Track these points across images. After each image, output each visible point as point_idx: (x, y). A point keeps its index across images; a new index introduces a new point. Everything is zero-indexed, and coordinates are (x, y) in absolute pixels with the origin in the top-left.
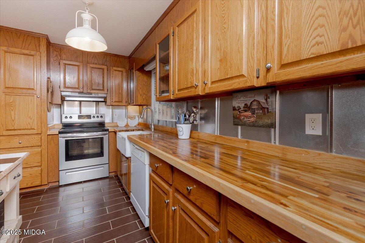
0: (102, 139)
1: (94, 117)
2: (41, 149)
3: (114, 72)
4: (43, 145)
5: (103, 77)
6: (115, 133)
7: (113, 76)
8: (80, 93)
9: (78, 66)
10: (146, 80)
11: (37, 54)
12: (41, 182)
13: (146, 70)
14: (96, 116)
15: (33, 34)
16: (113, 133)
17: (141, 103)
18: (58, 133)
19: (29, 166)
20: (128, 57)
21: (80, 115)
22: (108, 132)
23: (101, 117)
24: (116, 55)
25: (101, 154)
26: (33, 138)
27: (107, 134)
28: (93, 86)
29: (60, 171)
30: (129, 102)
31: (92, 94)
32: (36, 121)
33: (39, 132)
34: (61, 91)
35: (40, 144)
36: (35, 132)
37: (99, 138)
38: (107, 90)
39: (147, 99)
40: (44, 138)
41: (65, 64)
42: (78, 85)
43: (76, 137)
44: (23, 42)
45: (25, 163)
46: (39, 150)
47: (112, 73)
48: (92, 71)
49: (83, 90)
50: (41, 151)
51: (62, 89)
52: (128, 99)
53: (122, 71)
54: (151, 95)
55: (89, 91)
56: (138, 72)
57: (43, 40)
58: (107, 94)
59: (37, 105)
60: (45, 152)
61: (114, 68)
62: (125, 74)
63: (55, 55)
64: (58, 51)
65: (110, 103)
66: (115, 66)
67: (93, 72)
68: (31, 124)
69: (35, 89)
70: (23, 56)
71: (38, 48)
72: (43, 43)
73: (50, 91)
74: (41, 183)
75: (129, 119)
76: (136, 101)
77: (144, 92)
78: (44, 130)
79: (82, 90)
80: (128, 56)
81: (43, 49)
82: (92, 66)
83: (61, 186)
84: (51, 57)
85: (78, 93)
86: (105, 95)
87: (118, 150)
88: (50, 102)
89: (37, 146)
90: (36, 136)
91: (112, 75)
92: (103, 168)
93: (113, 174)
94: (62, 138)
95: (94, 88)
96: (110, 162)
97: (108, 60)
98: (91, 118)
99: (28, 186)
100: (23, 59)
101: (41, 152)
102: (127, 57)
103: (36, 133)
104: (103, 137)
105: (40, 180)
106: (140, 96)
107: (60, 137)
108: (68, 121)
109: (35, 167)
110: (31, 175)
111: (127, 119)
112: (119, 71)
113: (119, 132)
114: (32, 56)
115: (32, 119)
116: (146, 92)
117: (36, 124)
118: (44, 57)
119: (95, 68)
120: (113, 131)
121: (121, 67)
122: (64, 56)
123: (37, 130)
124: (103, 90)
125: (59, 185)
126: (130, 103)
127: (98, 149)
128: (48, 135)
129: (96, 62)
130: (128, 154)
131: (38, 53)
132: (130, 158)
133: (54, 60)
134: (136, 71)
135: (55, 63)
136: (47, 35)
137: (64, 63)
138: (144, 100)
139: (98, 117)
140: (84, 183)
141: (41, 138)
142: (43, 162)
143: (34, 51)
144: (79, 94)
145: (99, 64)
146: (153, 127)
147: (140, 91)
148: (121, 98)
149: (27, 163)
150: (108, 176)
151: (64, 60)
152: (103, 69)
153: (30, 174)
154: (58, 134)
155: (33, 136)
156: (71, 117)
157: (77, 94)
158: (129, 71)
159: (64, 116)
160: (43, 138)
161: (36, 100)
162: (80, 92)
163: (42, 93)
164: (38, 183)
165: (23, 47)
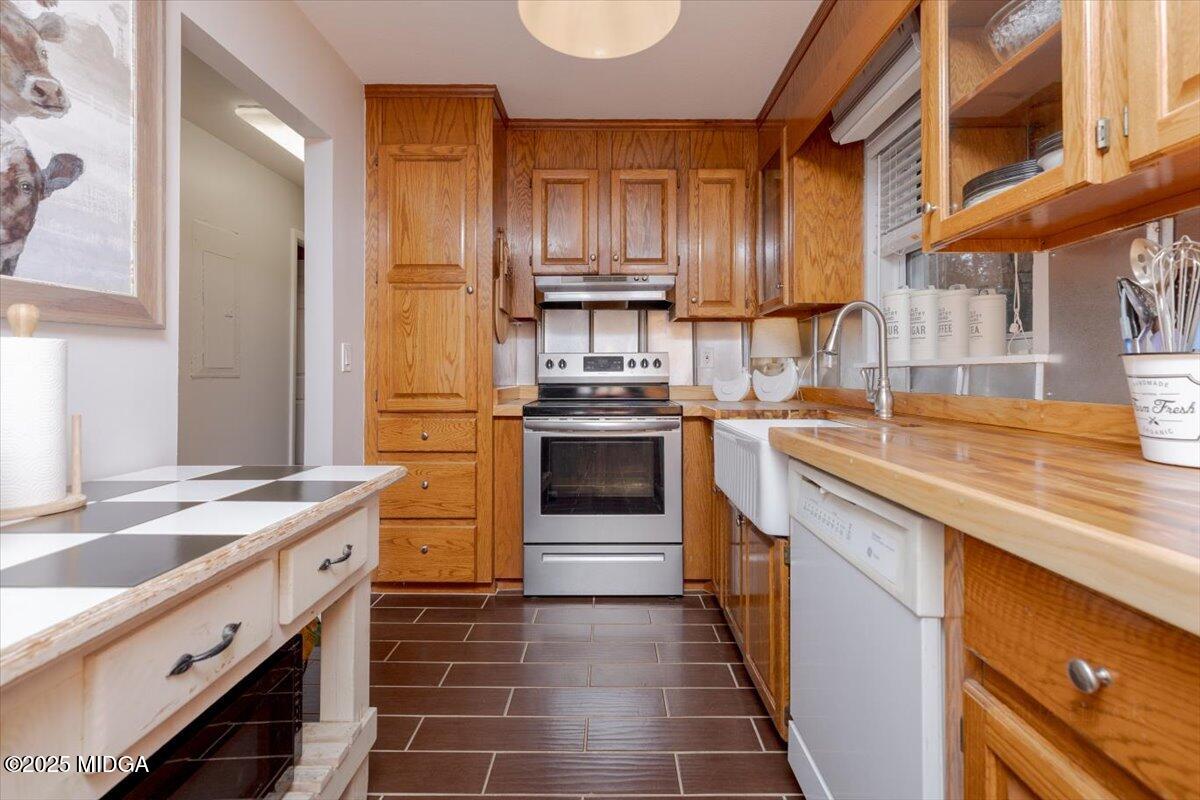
0: (658, 443)
1: (632, 363)
2: (474, 463)
3: (701, 187)
4: (481, 451)
5: (663, 214)
6: (707, 422)
7: (697, 206)
8: (587, 275)
9: (582, 182)
10: (838, 194)
11: (469, 153)
12: (475, 572)
13: (841, 143)
14: (638, 359)
15: (459, 90)
16: (699, 423)
17: (814, 296)
18: (521, 414)
19: (445, 515)
20: (757, 121)
21: (590, 355)
22: (680, 418)
23: (657, 363)
24: (707, 122)
25: (653, 504)
26: (457, 426)
27: (675, 427)
28: (628, 248)
29: (527, 544)
30: (760, 302)
31: (625, 280)
32: (462, 371)
33: (472, 407)
34: (535, 275)
35: (473, 444)
36: (461, 404)
37: (647, 439)
38: (675, 261)
39: (843, 274)
40: (485, 426)
41: (546, 182)
42: (583, 248)
43: (574, 431)
44: (436, 122)
45: (436, 504)
46: (468, 463)
47: (693, 192)
48: (625, 196)
49: (598, 266)
50: (476, 468)
51: (538, 267)
52: (755, 293)
53: (731, 182)
54: (862, 257)
55: (616, 268)
56: (802, 163)
57: (486, 106)
58: (676, 275)
59: (467, 317)
60: (485, 474)
61: (703, 174)
62: (741, 192)
63: (519, 157)
64: (527, 143)
65: (688, 310)
66: (704, 167)
67: (628, 196)
68: (452, 379)
69: (462, 266)
70: (434, 163)
71: (471, 133)
72: (484, 115)
73: (503, 271)
74: (476, 576)
75: (756, 372)
76: (795, 289)
77: (831, 246)
78: (484, 400)
79: (593, 267)
80: (755, 117)
81: (485, 132)
82: (624, 175)
83: (528, 599)
84: (509, 164)
85: (581, 278)
86: (669, 281)
87: (720, 496)
88: (501, 306)
89: (466, 452)
90: (463, 419)
91: (693, 201)
92: (660, 559)
93: (699, 588)
94: (531, 431)
95: (631, 255)
96: (686, 535)
97: (680, 145)
98: (622, 369)
99: (442, 579)
100: (434, 175)
101: (476, 472)
102: (753, 121)
103: (464, 408)
104: (662, 438)
105: (472, 566)
106: (813, 265)
107: (526, 428)
108: (556, 375)
109: (462, 521)
110: (451, 544)
111: (752, 373)
112: (720, 182)
113: (723, 418)
114: (457, 160)
115: (455, 364)
116: (839, 247)
117: (463, 379)
118: (487, 159)
119: (636, 182)
120: (699, 414)
121: (729, 167)
122: (544, 157)
123: (466, 398)
124: (663, 260)
125: (522, 592)
126: (762, 306)
127: (647, 482)
128: (495, 418)
129: (639, 160)
130: (772, 523)
131: (471, 149)
132: (783, 541)
133: (517, 173)
134: (795, 159)
135: (518, 183)
136: (494, 86)
137: (543, 180)
138: (828, 282)
139: (645, 363)
140: (597, 602)
141: (476, 425)
142: (480, 507)
143: (460, 144)
144: (585, 280)
145: (649, 167)
146: (884, 397)
147: (812, 243)
148: (727, 288)
149: (440, 505)
150: (681, 593)
151: (545, 169)
152: (663, 183)
153: (448, 542)
154: (520, 418)
155: (455, 419)
156: (563, 364)
157: (579, 282)
158: (760, 173)
159: (543, 360)
160: (480, 425)
161: (463, 299)
162: (589, 274)
163: (480, 277)
164: (465, 574)
165: (436, 139)
